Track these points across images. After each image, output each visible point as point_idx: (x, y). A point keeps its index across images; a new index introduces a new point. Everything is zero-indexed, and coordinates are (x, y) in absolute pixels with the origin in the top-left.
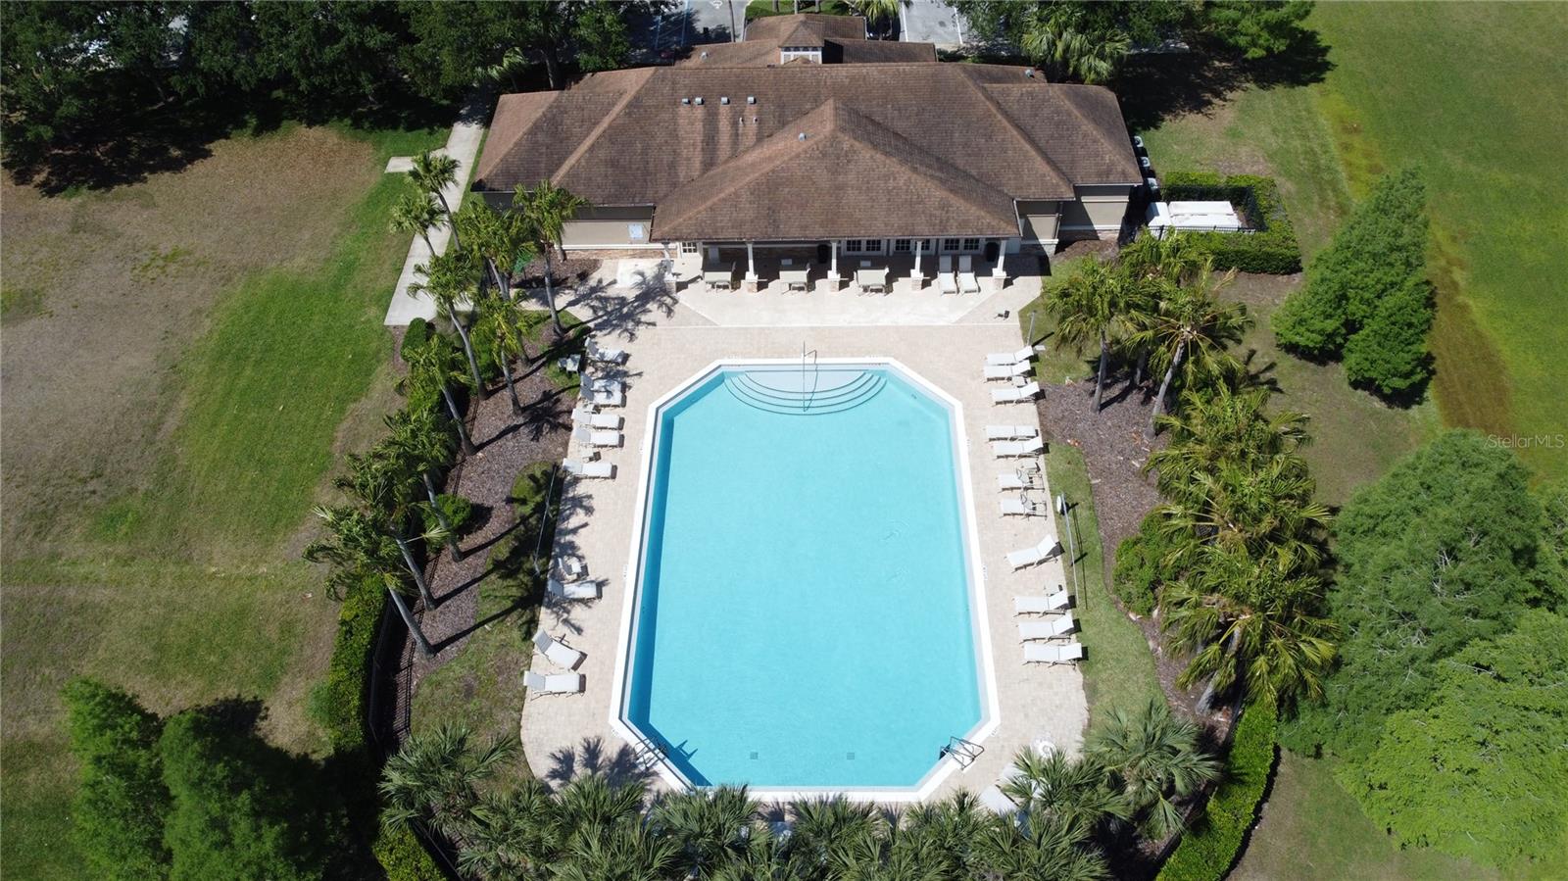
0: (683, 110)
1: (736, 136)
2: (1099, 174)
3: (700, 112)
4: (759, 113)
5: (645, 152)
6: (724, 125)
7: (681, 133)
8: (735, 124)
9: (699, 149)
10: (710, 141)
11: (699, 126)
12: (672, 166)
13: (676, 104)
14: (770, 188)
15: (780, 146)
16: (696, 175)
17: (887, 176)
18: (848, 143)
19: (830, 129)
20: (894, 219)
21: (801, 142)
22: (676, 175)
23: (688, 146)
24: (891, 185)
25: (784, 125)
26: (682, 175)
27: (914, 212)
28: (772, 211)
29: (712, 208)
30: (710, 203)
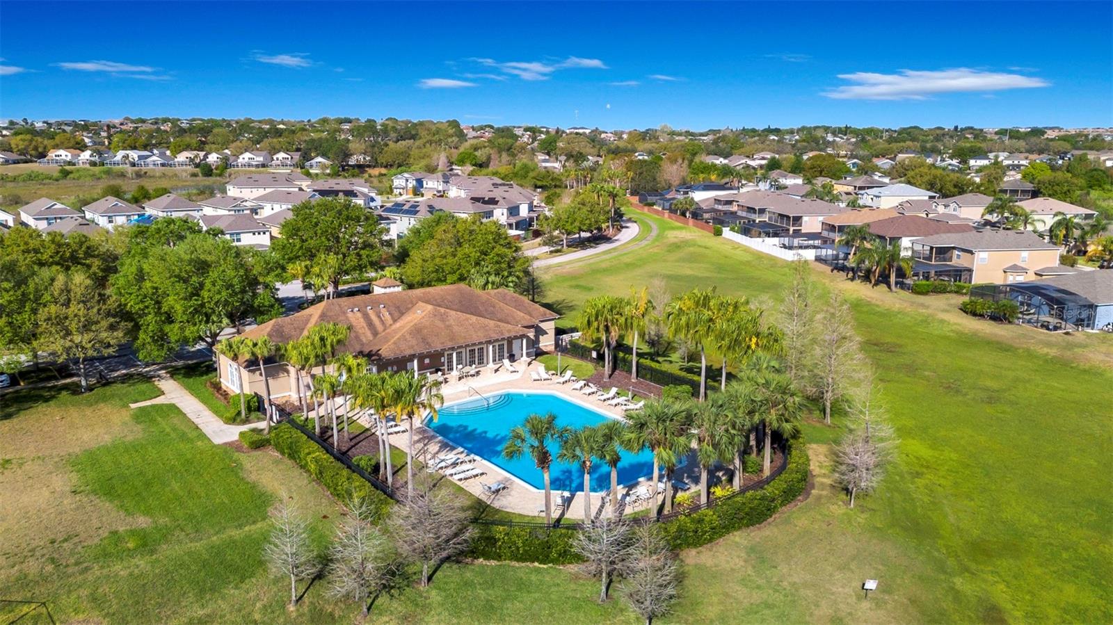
0: (350, 315)
1: (382, 321)
2: (542, 315)
3: (359, 314)
4: (389, 312)
6: (374, 318)
7: (354, 324)
8: (379, 317)
9: (367, 328)
11: (362, 320)
12: (357, 337)
13: (344, 312)
14: (417, 331)
15: (409, 318)
16: (371, 338)
17: (467, 319)
18: (443, 310)
19: (430, 307)
20: (479, 334)
21: (420, 313)
22: (361, 341)
23: (361, 328)
24: (470, 322)
25: (403, 314)
26: (364, 340)
27: (486, 330)
28: (424, 339)
29: (395, 343)
30: (392, 341)
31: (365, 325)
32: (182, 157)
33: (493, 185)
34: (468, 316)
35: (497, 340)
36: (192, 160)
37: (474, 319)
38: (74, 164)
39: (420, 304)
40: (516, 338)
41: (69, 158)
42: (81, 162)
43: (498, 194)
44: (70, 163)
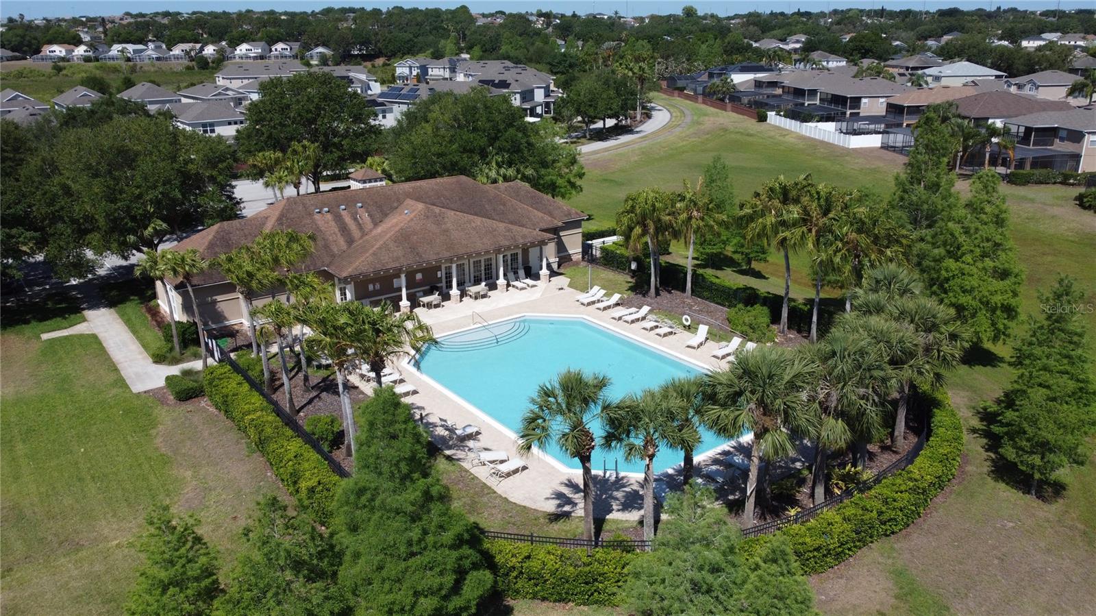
0: (318, 217)
1: (359, 225)
2: (566, 216)
3: (330, 216)
4: (368, 211)
6: (348, 219)
7: (323, 228)
8: (355, 219)
9: (339, 235)
10: (344, 229)
11: (333, 223)
13: (311, 214)
14: (404, 237)
15: (395, 221)
16: (345, 248)
17: (470, 222)
18: (437, 210)
19: (420, 206)
20: (485, 240)
21: (408, 214)
22: (331, 250)
23: (331, 235)
24: (474, 225)
25: (386, 215)
26: (335, 250)
27: (494, 236)
28: (413, 248)
29: (374, 254)
30: (371, 251)
31: (336, 230)
32: (177, 51)
33: (504, 67)
34: (471, 217)
35: (509, 248)
36: (187, 53)
37: (478, 221)
38: (68, 60)
39: (409, 202)
40: (533, 245)
41: (63, 54)
42: (75, 58)
43: (508, 76)
44: (63, 59)
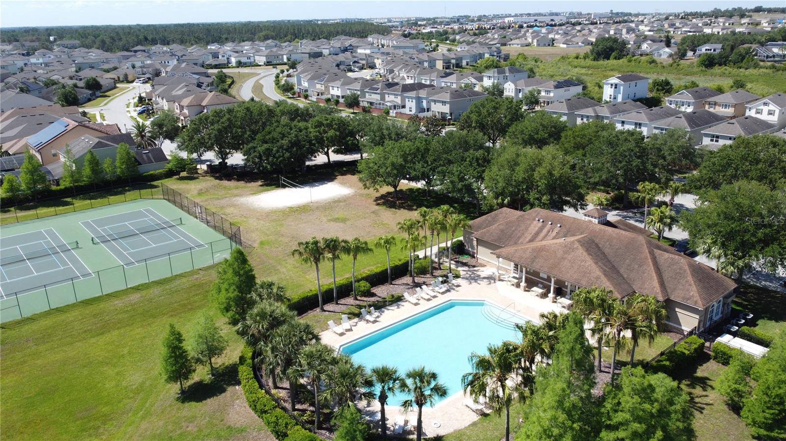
0: (535, 222)
1: (547, 235)
2: (684, 298)
3: (540, 224)
4: (559, 231)
5: (514, 231)
6: (545, 231)
7: (530, 229)
8: (549, 232)
9: (532, 235)
10: (537, 234)
11: (537, 229)
12: (519, 238)
13: (534, 220)
19: (573, 239)
23: (529, 233)
